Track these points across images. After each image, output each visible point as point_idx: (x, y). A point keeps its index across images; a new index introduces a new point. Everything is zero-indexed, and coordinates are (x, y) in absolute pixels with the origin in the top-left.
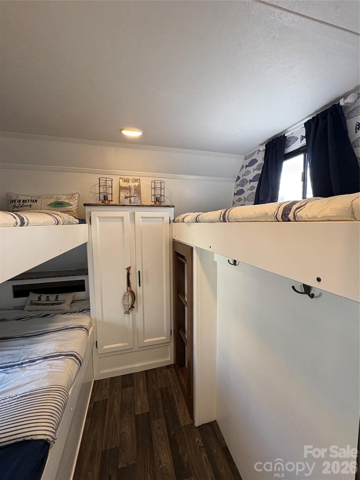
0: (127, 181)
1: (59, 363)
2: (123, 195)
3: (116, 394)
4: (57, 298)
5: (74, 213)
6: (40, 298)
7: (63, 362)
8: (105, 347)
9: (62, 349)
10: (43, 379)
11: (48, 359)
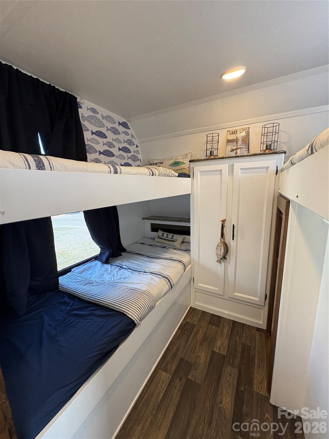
0: (235, 132)
1: (157, 279)
2: (229, 148)
3: (203, 325)
4: (173, 236)
5: (187, 171)
6: (163, 234)
7: (159, 280)
8: (200, 285)
9: (163, 272)
10: (144, 285)
11: (153, 275)
